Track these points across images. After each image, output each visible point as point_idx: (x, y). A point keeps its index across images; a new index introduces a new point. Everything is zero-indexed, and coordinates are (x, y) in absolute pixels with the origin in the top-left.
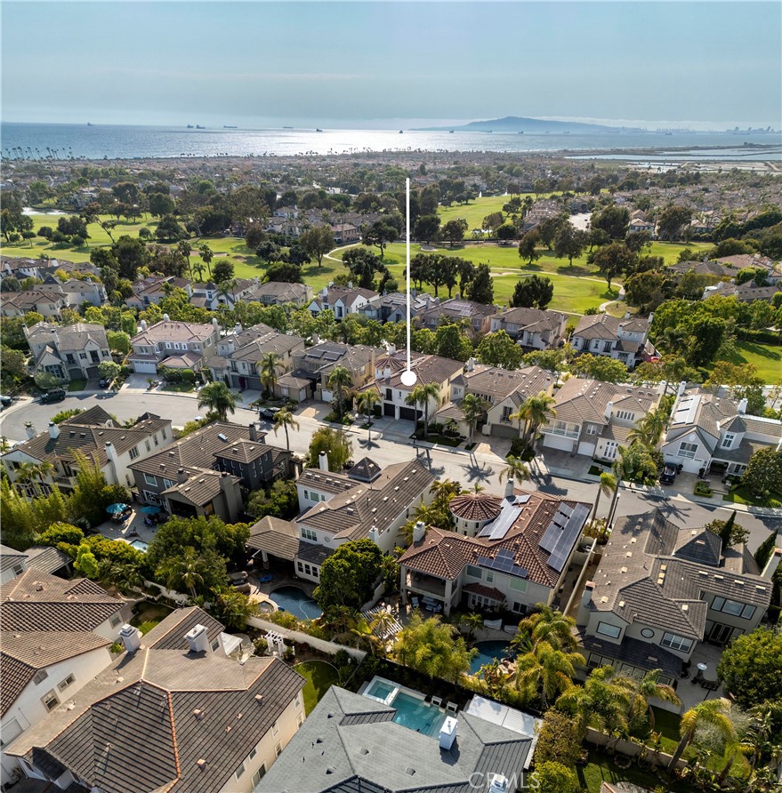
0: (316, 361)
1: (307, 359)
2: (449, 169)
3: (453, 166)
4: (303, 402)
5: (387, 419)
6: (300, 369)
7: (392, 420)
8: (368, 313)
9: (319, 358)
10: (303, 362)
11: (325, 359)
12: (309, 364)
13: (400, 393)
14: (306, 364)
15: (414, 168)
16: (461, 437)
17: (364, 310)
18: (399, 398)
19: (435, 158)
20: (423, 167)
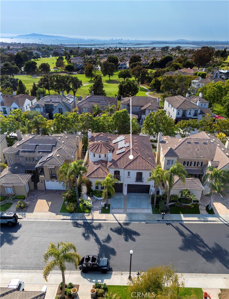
0: (31, 155)
1: (21, 154)
2: (20, 48)
3: (22, 47)
4: (28, 195)
5: (117, 196)
6: (16, 165)
7: (122, 197)
8: (38, 110)
9: (34, 152)
10: (18, 158)
11: (39, 152)
12: (24, 158)
13: (129, 173)
14: (21, 159)
15: (5, 48)
16: (194, 201)
17: (35, 108)
18: (128, 177)
19: (12, 44)
20: (9, 48)
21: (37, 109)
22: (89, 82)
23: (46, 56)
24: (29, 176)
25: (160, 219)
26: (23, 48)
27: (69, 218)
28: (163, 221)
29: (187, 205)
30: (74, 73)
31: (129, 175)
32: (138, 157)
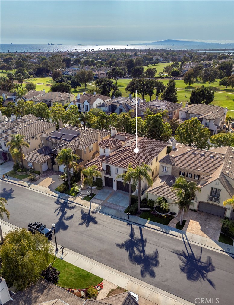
0: (56, 141)
1: (50, 139)
2: (146, 54)
4: (44, 173)
5: (107, 190)
6: (45, 147)
7: (111, 191)
9: (59, 139)
10: (48, 142)
11: (63, 139)
12: (52, 143)
13: (117, 169)
14: (50, 143)
15: (132, 54)
16: (171, 213)
17: (101, 106)
18: (116, 174)
19: (140, 51)
20: (136, 54)
21: (102, 107)
22: (186, 88)
23: (167, 61)
24: (48, 157)
25: (126, 218)
26: (148, 54)
27: (57, 195)
28: (127, 220)
29: (160, 214)
30: (179, 78)
31: (117, 172)
32: (130, 157)
